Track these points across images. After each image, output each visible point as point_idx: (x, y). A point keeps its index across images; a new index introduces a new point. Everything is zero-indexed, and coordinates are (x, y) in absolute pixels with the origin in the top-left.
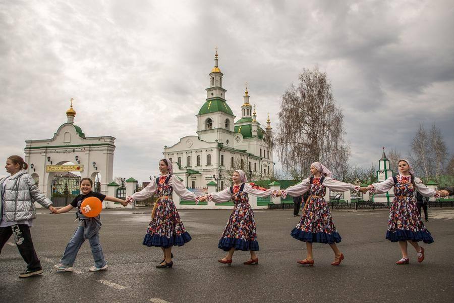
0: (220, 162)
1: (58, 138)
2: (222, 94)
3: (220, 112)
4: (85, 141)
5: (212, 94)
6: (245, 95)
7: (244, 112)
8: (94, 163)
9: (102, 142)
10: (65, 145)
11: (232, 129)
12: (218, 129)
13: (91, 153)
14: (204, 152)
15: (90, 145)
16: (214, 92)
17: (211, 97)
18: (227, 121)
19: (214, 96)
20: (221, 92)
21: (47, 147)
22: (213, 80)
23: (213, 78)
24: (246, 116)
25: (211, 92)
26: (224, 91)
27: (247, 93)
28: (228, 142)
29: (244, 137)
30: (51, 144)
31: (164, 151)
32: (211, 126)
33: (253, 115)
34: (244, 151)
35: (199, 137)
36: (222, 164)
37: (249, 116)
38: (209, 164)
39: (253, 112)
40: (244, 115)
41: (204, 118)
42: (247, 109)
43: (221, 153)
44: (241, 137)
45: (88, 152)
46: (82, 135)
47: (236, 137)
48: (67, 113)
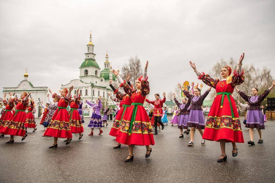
0: (93, 94)
1: (20, 87)
2: (93, 57)
3: (93, 67)
4: (34, 88)
5: (88, 56)
6: (106, 56)
7: (106, 65)
8: (39, 98)
9: (42, 89)
10: (24, 90)
11: (99, 75)
12: (91, 76)
13: (37, 94)
14: (84, 88)
15: (36, 90)
16: (89, 55)
17: (87, 58)
18: (96, 72)
19: (89, 58)
20: (94, 56)
21: (15, 91)
22: (89, 49)
23: (89, 48)
24: (107, 68)
25: (88, 55)
26: (95, 55)
27: (107, 55)
28: (96, 82)
29: (105, 79)
30: (16, 89)
31: (61, 87)
32: (87, 74)
33: (110, 68)
34: (105, 87)
35: (81, 80)
36: (94, 95)
37: (108, 68)
38: (86, 94)
39: (110, 66)
40: (106, 67)
41: (84, 69)
42: (107, 64)
43: (93, 89)
44: (104, 79)
45: (35, 94)
46: (32, 85)
47: (101, 79)
48: (24, 76)
